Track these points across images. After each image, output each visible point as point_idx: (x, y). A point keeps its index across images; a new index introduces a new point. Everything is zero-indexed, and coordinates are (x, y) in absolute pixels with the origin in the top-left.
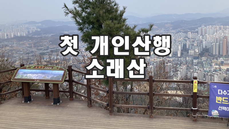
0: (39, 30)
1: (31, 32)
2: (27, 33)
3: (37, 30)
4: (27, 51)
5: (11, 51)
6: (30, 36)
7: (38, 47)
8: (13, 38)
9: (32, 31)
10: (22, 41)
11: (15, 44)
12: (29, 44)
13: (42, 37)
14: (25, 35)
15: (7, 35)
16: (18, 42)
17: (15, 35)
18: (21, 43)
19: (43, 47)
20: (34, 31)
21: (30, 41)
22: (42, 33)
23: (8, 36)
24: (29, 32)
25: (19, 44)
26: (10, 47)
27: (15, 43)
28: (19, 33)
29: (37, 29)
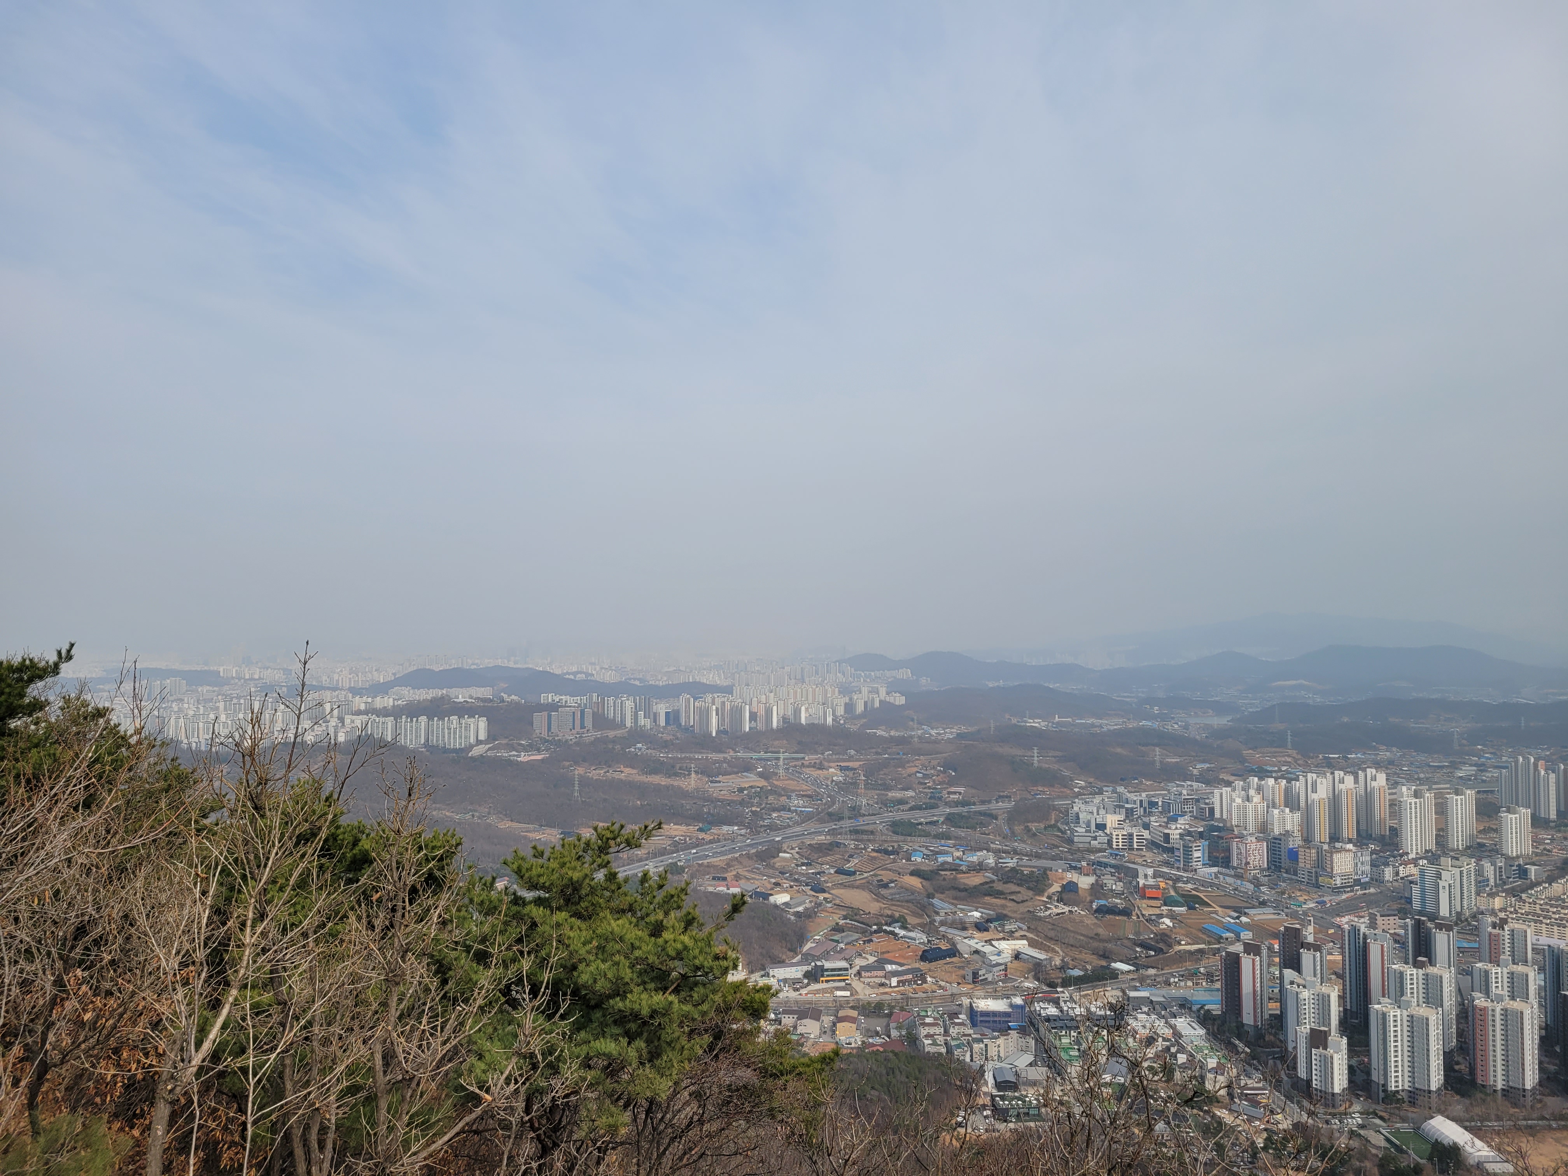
0: (900, 700)
1: (860, 708)
2: (841, 711)
3: (888, 699)
4: (834, 803)
5: (763, 793)
6: (853, 727)
7: (888, 788)
8: (779, 730)
9: (866, 703)
10: (816, 753)
11: (781, 763)
12: (847, 768)
13: (912, 737)
14: (829, 720)
15: (753, 717)
16: (796, 752)
17: (785, 719)
18: (809, 758)
19: (911, 793)
20: (877, 704)
21: (852, 752)
22: (913, 720)
23: (756, 721)
24: (849, 707)
25: (800, 763)
26: (761, 775)
27: (781, 756)
28: (807, 709)
29: (888, 693)
